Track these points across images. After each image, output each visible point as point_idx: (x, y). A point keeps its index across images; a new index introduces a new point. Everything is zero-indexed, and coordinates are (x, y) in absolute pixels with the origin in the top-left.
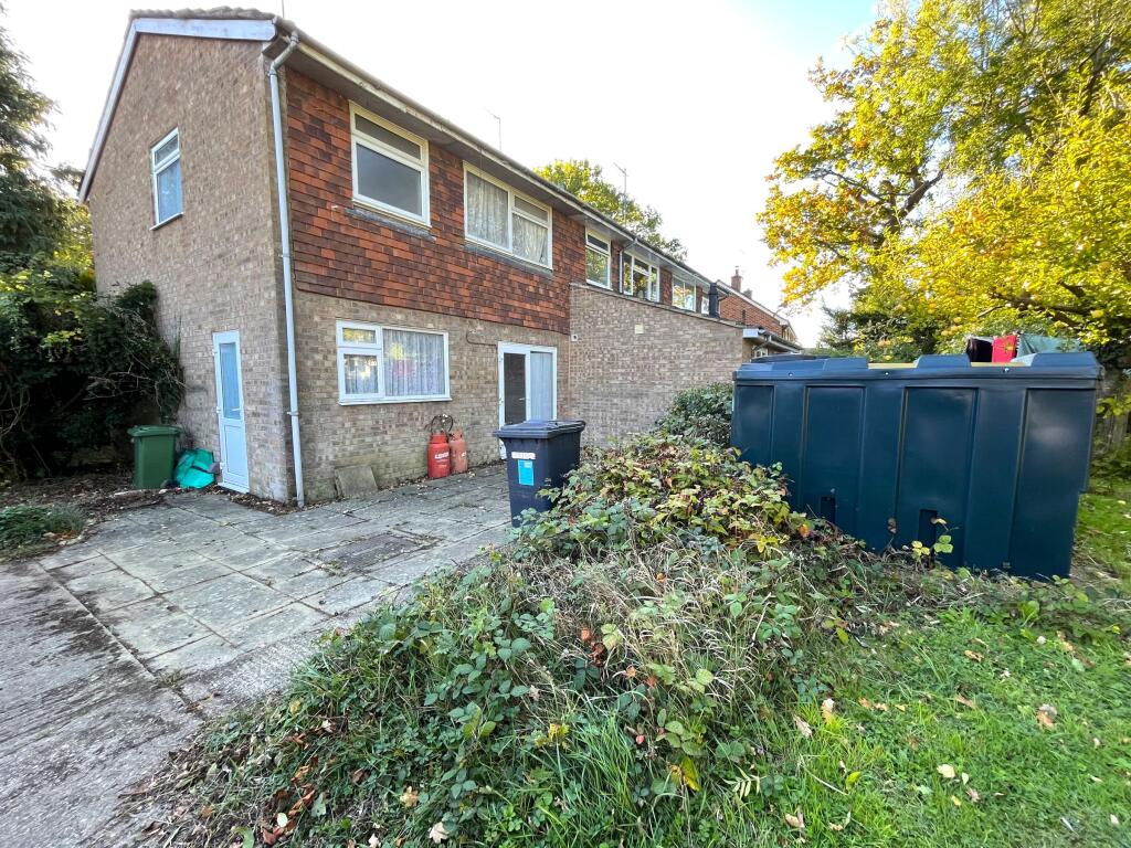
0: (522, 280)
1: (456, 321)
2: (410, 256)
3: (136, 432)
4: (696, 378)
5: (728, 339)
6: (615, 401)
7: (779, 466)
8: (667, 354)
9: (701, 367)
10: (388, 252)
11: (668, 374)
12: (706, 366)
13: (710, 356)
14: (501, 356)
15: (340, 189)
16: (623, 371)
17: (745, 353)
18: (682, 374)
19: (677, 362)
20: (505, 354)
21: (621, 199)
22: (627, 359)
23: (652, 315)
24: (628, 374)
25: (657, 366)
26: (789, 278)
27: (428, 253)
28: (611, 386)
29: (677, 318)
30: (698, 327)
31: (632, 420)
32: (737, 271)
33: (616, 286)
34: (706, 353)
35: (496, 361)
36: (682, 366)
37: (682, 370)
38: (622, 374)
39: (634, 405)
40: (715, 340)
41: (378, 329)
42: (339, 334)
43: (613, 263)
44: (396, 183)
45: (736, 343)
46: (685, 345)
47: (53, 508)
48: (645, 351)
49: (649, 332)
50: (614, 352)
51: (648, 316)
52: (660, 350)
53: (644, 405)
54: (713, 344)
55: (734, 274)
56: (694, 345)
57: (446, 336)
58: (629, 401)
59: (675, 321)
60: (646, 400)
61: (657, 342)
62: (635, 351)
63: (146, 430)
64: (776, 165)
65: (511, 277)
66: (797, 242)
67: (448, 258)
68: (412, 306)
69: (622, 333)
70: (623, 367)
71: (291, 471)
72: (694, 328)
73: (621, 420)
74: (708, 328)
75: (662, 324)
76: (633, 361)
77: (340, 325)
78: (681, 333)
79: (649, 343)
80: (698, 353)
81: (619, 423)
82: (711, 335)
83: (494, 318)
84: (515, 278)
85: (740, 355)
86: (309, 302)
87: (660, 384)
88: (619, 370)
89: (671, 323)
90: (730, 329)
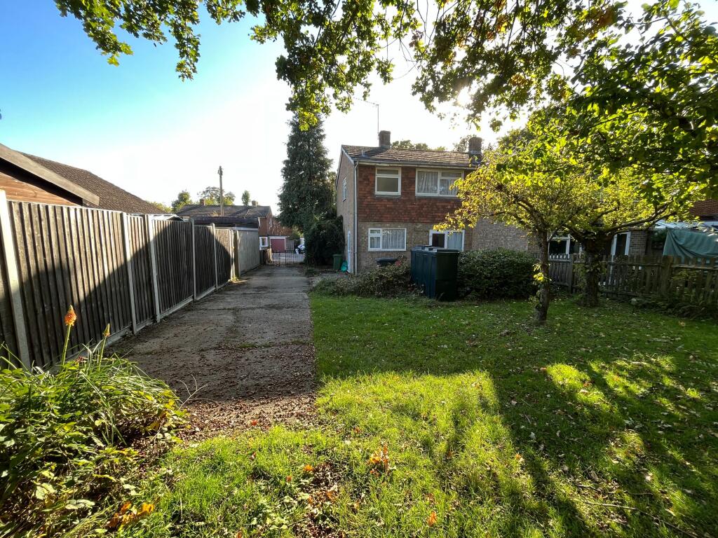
0: (443, 204)
1: (410, 225)
2: (393, 206)
3: (335, 255)
10: (385, 206)
14: (431, 235)
15: (371, 192)
20: (433, 234)
27: (399, 203)
35: (428, 236)
41: (381, 229)
42: (369, 232)
44: (392, 185)
47: (317, 270)
57: (406, 229)
63: (336, 255)
65: (438, 204)
67: (407, 203)
68: (393, 221)
71: (354, 267)
77: (370, 229)
83: (428, 221)
84: (440, 204)
86: (362, 224)
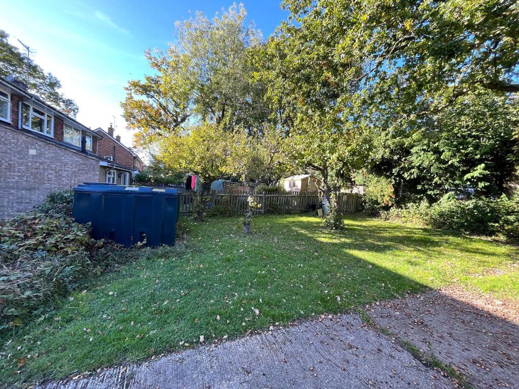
4: (73, 182)
5: (92, 165)
6: (12, 191)
7: (90, 223)
8: (53, 168)
9: (75, 176)
11: (54, 178)
12: (79, 176)
13: (81, 172)
16: (20, 174)
17: (101, 172)
18: (63, 179)
19: (60, 173)
21: (26, 61)
22: (23, 168)
23: (42, 146)
24: (23, 176)
25: (46, 174)
26: (136, 136)
28: (8, 182)
29: (60, 150)
30: (74, 157)
31: (27, 203)
32: (111, 126)
33: (16, 121)
34: (79, 170)
36: (64, 175)
37: (64, 177)
38: (19, 176)
39: (28, 194)
40: (85, 164)
43: (13, 106)
45: (96, 167)
46: (66, 165)
48: (38, 164)
49: (39, 155)
50: (12, 162)
51: (40, 146)
52: (48, 165)
53: (36, 194)
54: (83, 166)
55: (110, 127)
56: (72, 165)
58: (24, 192)
59: (59, 151)
60: (38, 192)
61: (46, 160)
62: (30, 164)
64: (129, 85)
66: (139, 122)
69: (19, 152)
70: (18, 172)
72: (71, 157)
73: (17, 203)
74: (80, 158)
75: (51, 151)
76: (27, 169)
78: (63, 158)
79: (39, 160)
80: (74, 169)
81: (15, 204)
82: (82, 162)
85: (98, 173)
87: (48, 183)
88: (16, 174)
89: (56, 153)
90: (93, 161)
